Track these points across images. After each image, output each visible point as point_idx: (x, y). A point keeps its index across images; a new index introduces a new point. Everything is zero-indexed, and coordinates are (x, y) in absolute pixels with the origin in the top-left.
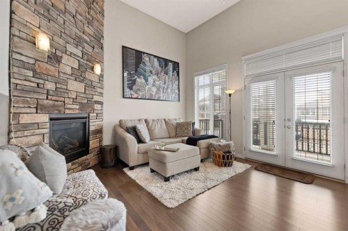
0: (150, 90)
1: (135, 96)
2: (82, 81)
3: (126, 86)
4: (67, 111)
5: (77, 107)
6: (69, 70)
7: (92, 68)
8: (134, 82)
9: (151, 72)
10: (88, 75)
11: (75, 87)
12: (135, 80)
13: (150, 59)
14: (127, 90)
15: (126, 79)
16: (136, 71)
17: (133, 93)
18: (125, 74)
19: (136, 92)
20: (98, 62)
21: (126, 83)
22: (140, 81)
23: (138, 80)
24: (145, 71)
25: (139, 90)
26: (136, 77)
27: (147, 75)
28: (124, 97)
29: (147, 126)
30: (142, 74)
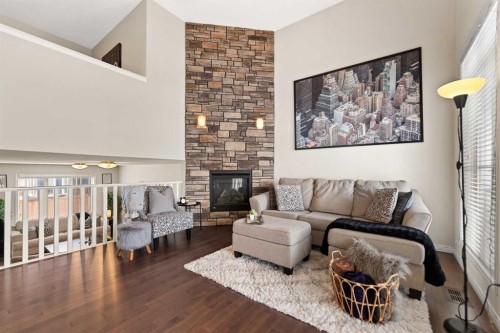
0: (337, 130)
1: (313, 144)
2: (242, 140)
3: (299, 133)
4: (225, 169)
5: (236, 164)
6: (226, 134)
7: (254, 125)
8: (310, 125)
9: (340, 99)
10: (249, 133)
11: (233, 147)
12: (312, 121)
13: (337, 79)
14: (300, 138)
15: (298, 124)
16: (314, 107)
17: (308, 140)
18: (298, 118)
19: (313, 139)
20: (261, 116)
21: (299, 128)
22: (320, 120)
23: (316, 119)
24: (329, 102)
25: (318, 134)
26: (313, 116)
27: (332, 106)
28: (296, 149)
29: (314, 189)
30: (323, 109)
